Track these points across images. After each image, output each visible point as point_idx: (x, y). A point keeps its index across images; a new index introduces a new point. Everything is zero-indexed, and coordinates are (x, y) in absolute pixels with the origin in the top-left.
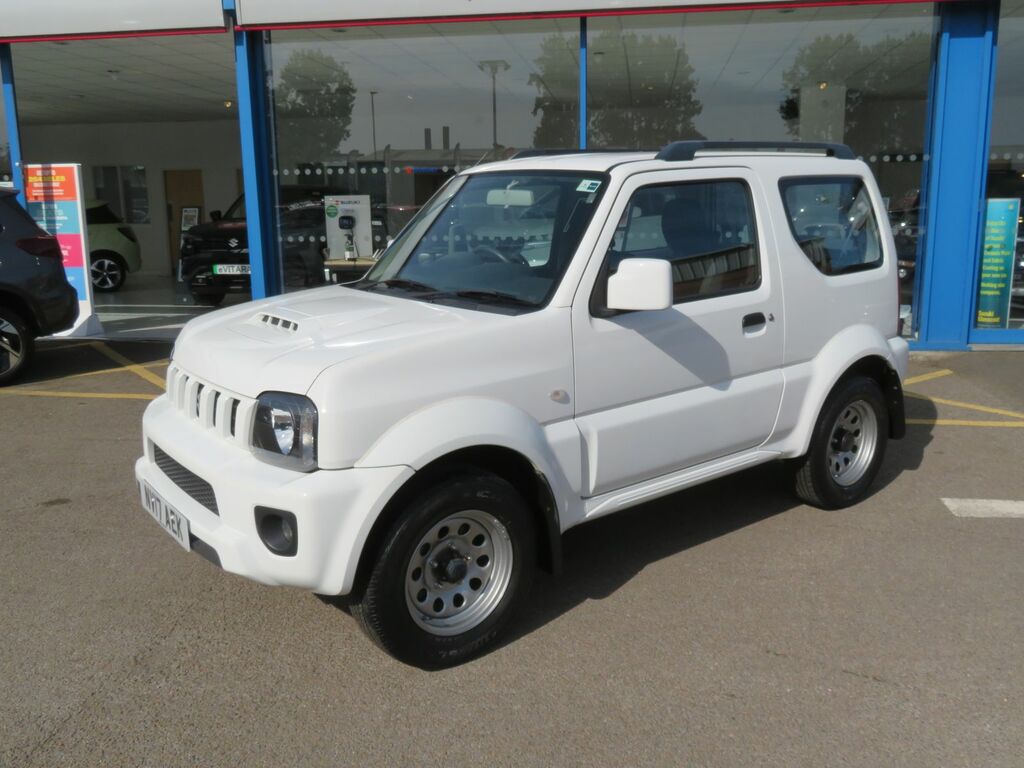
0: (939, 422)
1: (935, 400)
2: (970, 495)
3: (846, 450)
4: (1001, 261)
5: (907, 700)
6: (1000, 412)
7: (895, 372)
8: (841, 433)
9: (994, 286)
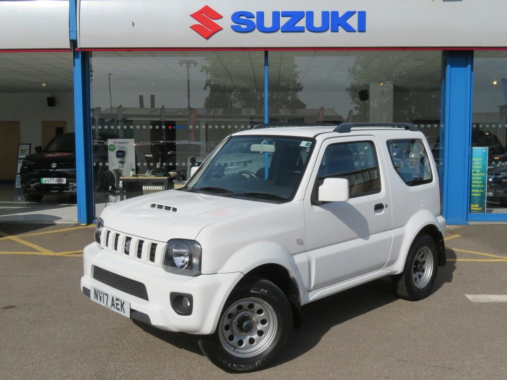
0: (458, 260)
1: (454, 249)
2: (478, 293)
3: (419, 271)
4: (481, 178)
5: (464, 376)
6: (487, 255)
7: (440, 232)
8: (417, 262)
9: (478, 191)
